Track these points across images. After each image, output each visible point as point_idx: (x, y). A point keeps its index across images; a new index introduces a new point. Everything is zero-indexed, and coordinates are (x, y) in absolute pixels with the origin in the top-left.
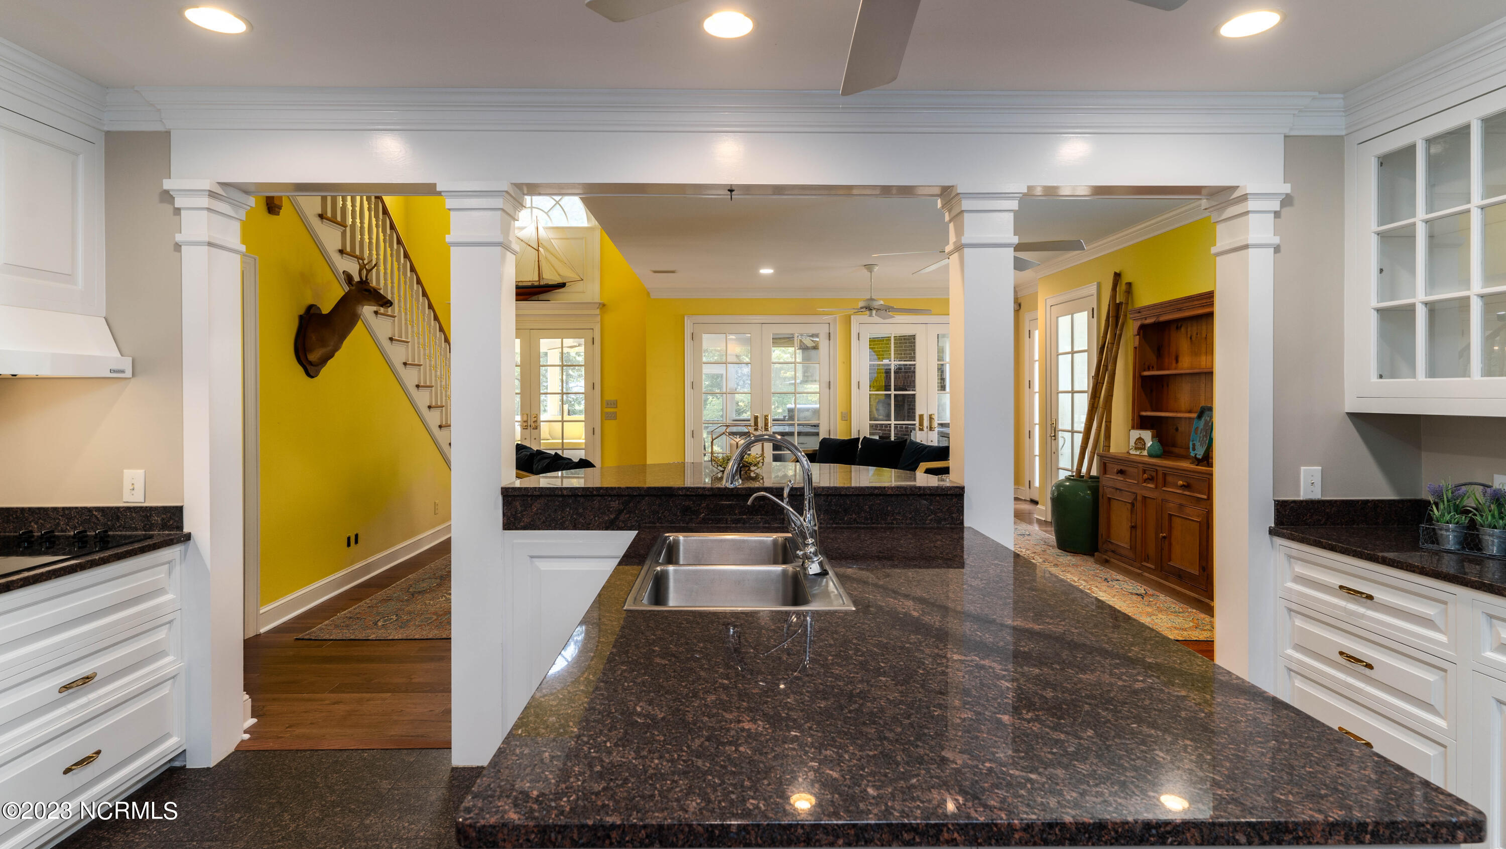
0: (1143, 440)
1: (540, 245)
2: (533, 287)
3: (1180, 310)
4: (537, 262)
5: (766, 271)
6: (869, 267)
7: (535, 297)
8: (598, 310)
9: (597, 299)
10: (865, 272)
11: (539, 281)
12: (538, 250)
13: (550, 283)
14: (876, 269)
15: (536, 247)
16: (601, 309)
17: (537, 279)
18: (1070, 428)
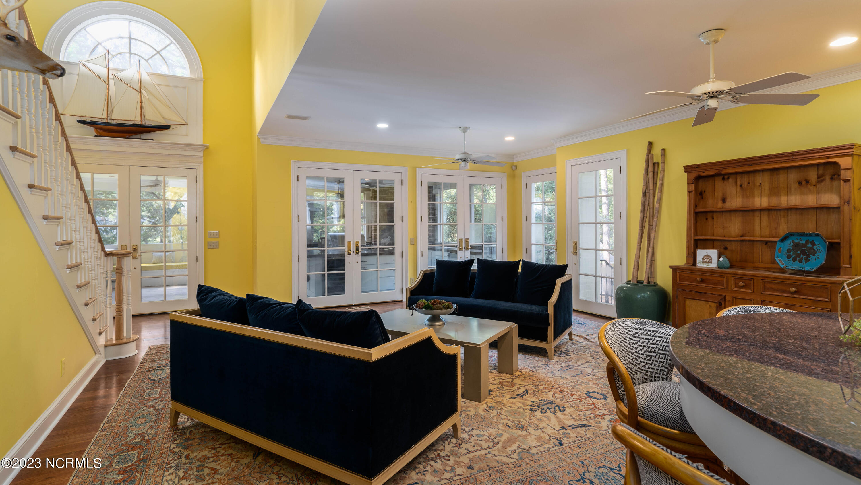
0: (710, 256)
1: (142, 87)
2: (134, 126)
3: (749, 165)
4: (139, 104)
5: (382, 126)
6: (465, 129)
7: (138, 136)
8: (202, 152)
9: (200, 141)
10: (459, 133)
11: (141, 121)
12: (140, 92)
13: (153, 124)
14: (469, 130)
15: (138, 89)
16: (204, 151)
17: (139, 119)
18: (594, 248)
